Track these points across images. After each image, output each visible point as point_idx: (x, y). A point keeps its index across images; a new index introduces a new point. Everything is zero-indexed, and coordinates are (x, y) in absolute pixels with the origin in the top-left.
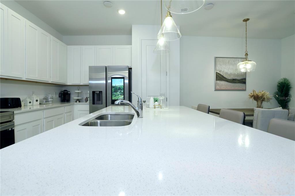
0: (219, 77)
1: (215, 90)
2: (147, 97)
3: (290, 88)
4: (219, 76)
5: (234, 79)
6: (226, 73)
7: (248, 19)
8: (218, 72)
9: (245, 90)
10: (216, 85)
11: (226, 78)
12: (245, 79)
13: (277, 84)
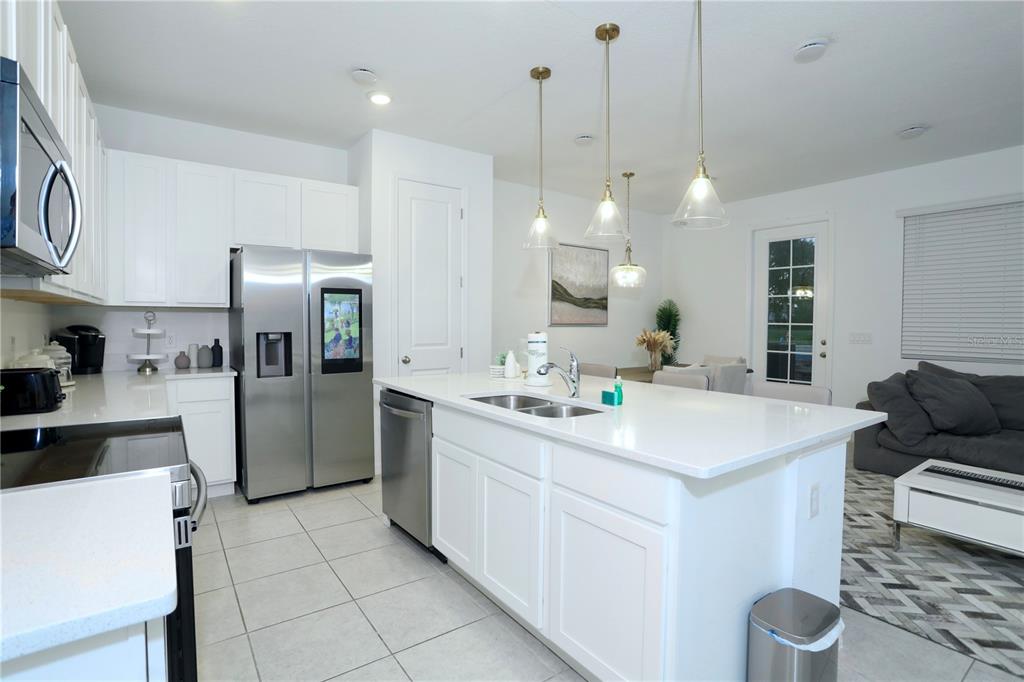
0: (559, 293)
1: (550, 326)
2: (413, 348)
3: (678, 320)
4: (559, 289)
5: (586, 299)
6: (573, 284)
7: (632, 174)
8: (557, 280)
9: (605, 324)
10: (552, 311)
11: (572, 296)
12: (606, 299)
13: (657, 310)
